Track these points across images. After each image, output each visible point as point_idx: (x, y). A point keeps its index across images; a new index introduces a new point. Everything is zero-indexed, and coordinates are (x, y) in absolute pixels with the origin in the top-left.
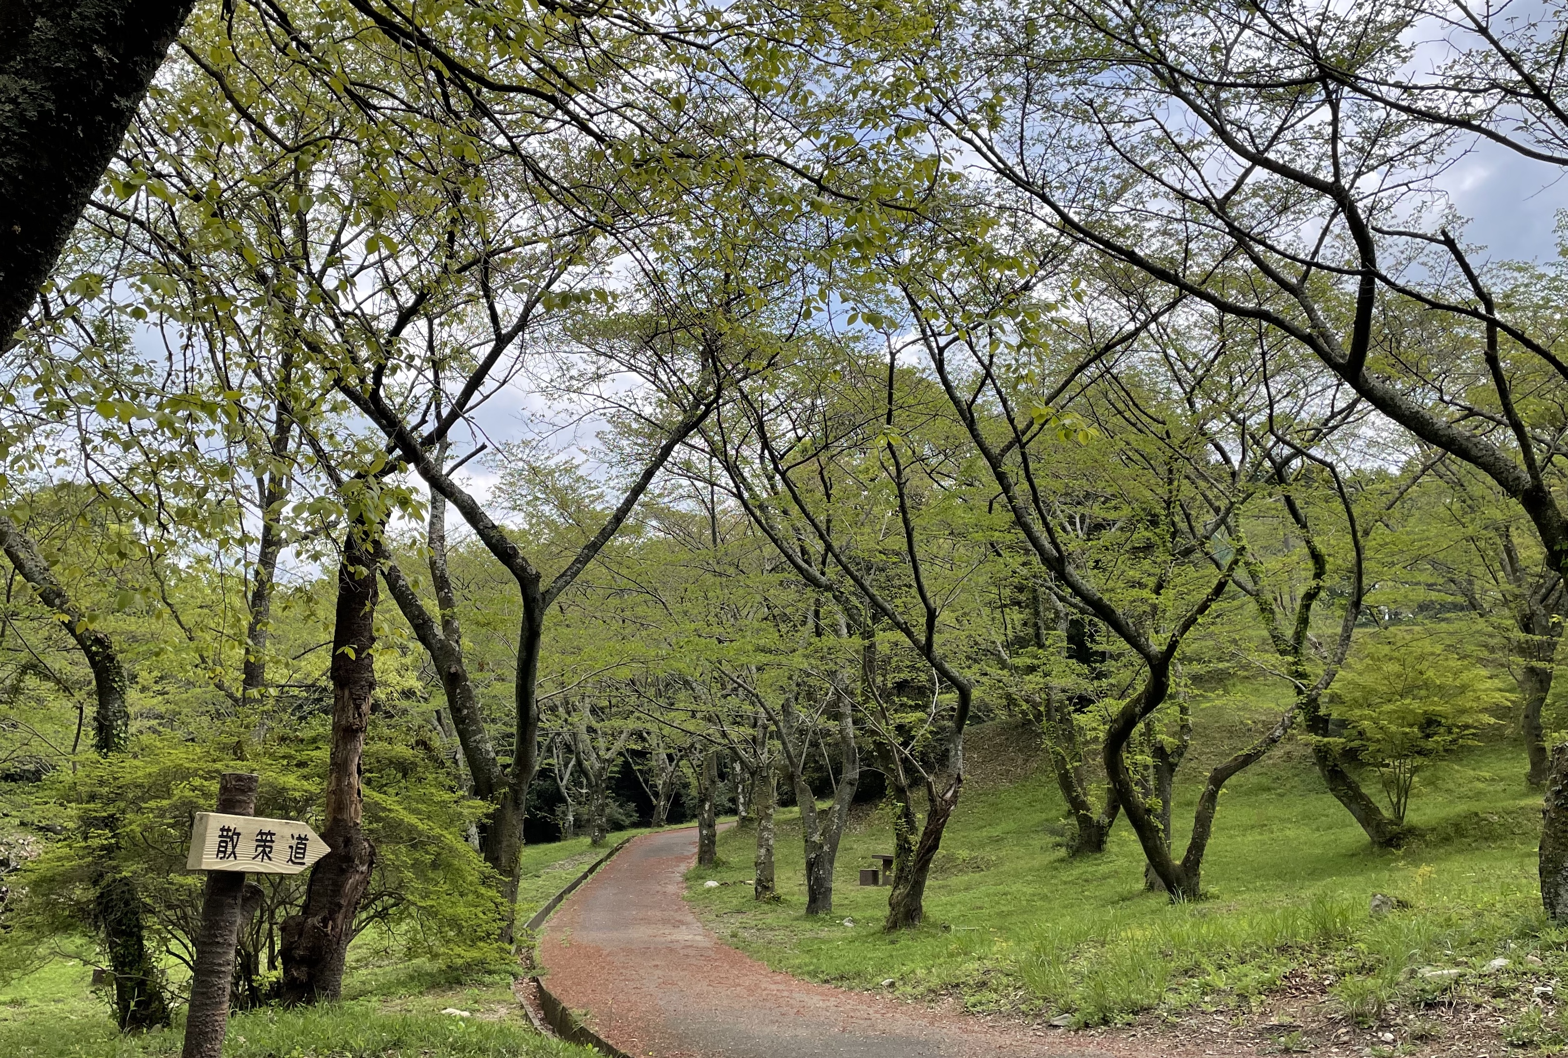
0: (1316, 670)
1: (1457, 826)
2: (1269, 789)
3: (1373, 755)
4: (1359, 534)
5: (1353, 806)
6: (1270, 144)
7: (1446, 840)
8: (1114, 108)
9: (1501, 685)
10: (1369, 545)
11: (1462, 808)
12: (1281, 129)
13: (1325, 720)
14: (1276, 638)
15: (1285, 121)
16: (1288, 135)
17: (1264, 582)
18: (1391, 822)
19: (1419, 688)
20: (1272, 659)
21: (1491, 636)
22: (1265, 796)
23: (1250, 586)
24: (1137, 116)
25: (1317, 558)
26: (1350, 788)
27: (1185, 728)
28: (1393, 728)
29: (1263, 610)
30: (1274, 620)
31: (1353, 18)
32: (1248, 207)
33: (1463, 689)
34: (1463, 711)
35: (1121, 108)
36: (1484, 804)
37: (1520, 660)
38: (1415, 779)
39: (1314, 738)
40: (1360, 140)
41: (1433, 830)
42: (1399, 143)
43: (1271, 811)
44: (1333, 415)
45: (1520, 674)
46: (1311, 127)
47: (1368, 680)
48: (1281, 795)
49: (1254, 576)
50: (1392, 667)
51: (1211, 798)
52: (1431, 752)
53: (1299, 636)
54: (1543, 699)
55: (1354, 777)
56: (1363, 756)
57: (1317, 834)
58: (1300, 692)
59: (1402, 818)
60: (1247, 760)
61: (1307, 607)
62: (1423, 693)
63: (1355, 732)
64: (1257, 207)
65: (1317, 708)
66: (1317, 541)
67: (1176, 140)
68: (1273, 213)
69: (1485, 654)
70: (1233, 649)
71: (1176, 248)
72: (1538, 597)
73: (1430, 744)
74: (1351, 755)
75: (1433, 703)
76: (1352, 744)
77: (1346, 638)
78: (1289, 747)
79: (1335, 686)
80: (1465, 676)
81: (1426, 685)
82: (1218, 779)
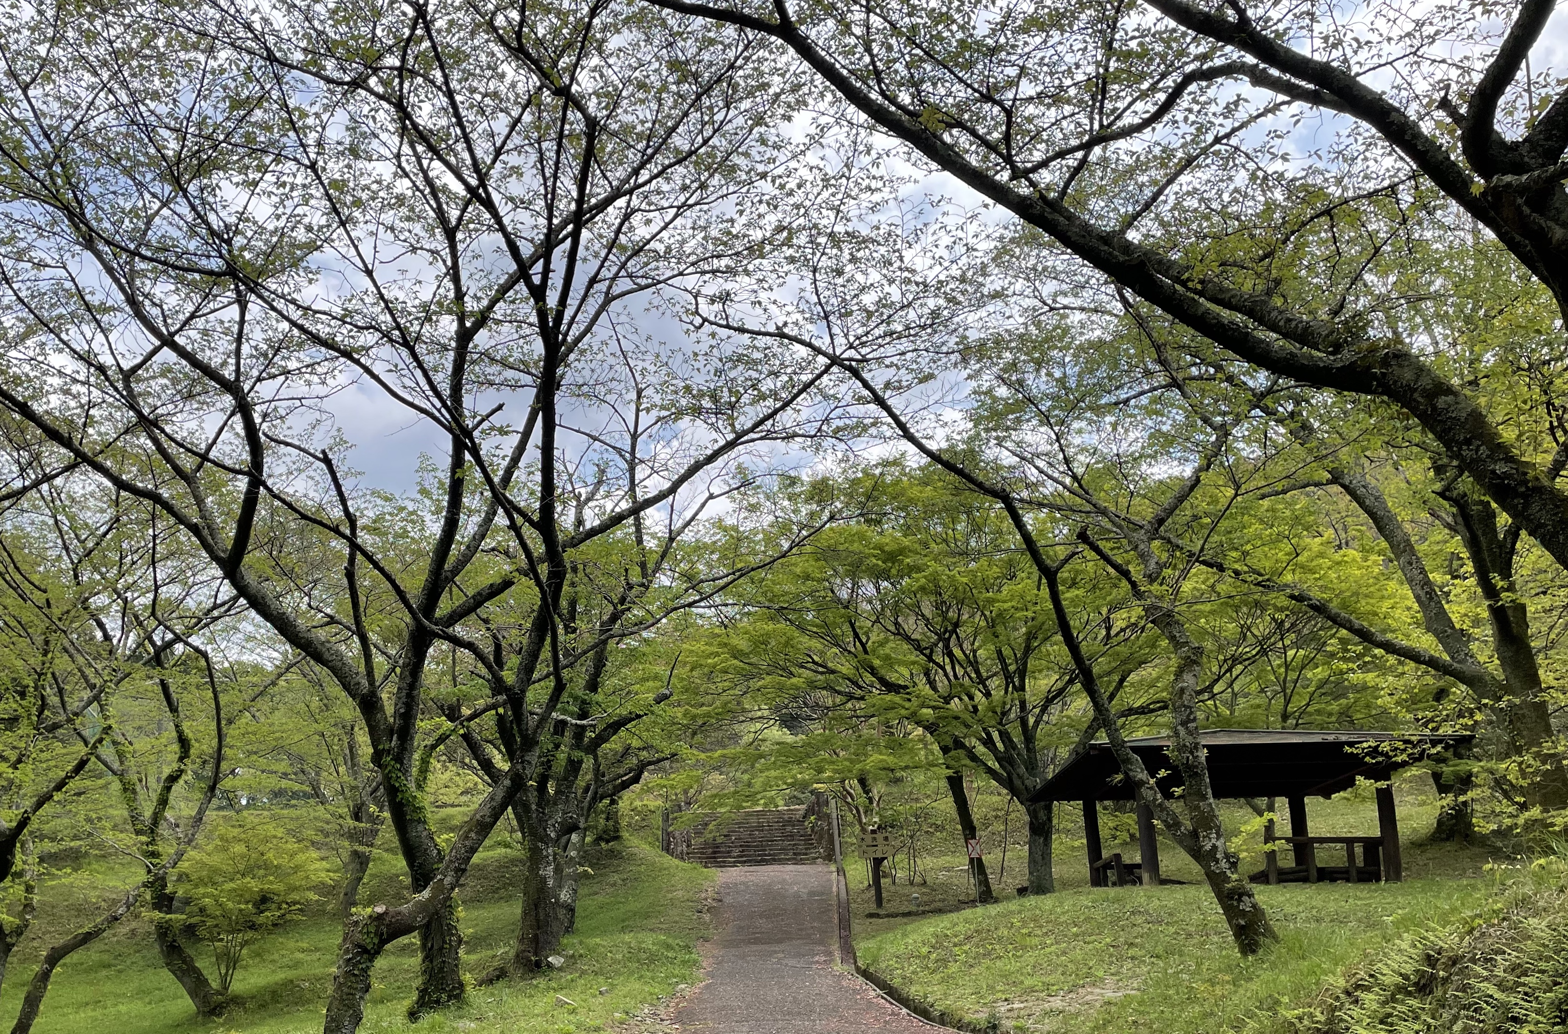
0: (167, 849)
1: (274, 993)
2: (109, 966)
3: (210, 930)
4: (223, 722)
5: (186, 979)
6: (181, 329)
7: (263, 1006)
8: (23, 245)
9: (328, 866)
10: (231, 732)
11: (281, 976)
12: (193, 316)
13: (171, 898)
14: (135, 818)
15: (198, 309)
16: (200, 323)
17: (131, 762)
18: (218, 993)
19: (259, 867)
20: (128, 839)
21: (328, 823)
22: (104, 973)
23: (116, 766)
24: (49, 261)
25: (184, 742)
26: (184, 962)
27: (28, 907)
28: (230, 905)
29: (125, 790)
30: (135, 800)
31: (270, 227)
32: (155, 385)
33: (297, 869)
34: (295, 889)
35: (30, 247)
36: (300, 972)
37: (346, 844)
38: (244, 951)
39: (157, 915)
40: (265, 347)
41: (253, 997)
42: (298, 359)
43: (108, 987)
44: (215, 607)
45: (345, 855)
46: (222, 322)
47: (216, 860)
48: (120, 971)
49: (121, 756)
50: (239, 848)
51: (45, 976)
52: (261, 925)
53: (157, 818)
54: (361, 879)
55: (190, 951)
56: (202, 932)
57: (149, 1007)
58: (149, 872)
59: (226, 989)
60: (86, 939)
61: (168, 789)
62: (262, 872)
63: (196, 909)
64: (164, 388)
65: (165, 886)
66: (186, 726)
67: (88, 298)
68: (178, 397)
69: (319, 838)
70: (88, 827)
71: (78, 411)
72: (369, 790)
73: (261, 919)
74: (190, 930)
75: (271, 883)
76: (193, 920)
77: (198, 820)
78: (134, 925)
79: (184, 865)
80: (300, 858)
81: (267, 866)
82: (54, 958)
